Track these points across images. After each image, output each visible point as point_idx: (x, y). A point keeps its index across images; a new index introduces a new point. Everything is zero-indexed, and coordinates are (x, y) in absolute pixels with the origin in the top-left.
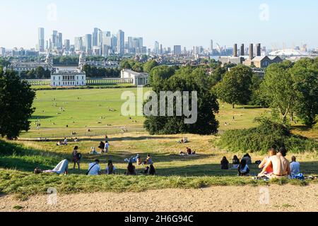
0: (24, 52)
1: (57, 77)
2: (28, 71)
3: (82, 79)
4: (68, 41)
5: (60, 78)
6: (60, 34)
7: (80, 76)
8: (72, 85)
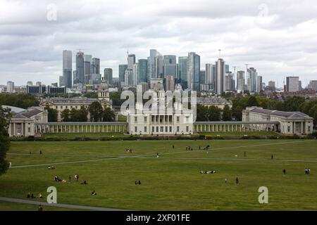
0: (44, 89)
5: (145, 118)
6: (97, 60)
8: (168, 133)
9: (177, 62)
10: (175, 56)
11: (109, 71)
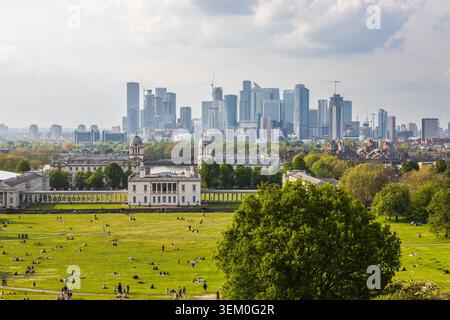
0: (97, 135)
1: (140, 186)
2: (90, 173)
3: (192, 192)
4: (188, 110)
5: (145, 186)
6: (173, 96)
7: (189, 186)
8: (172, 203)
9: (281, 98)
10: (278, 90)
11: (187, 111)
